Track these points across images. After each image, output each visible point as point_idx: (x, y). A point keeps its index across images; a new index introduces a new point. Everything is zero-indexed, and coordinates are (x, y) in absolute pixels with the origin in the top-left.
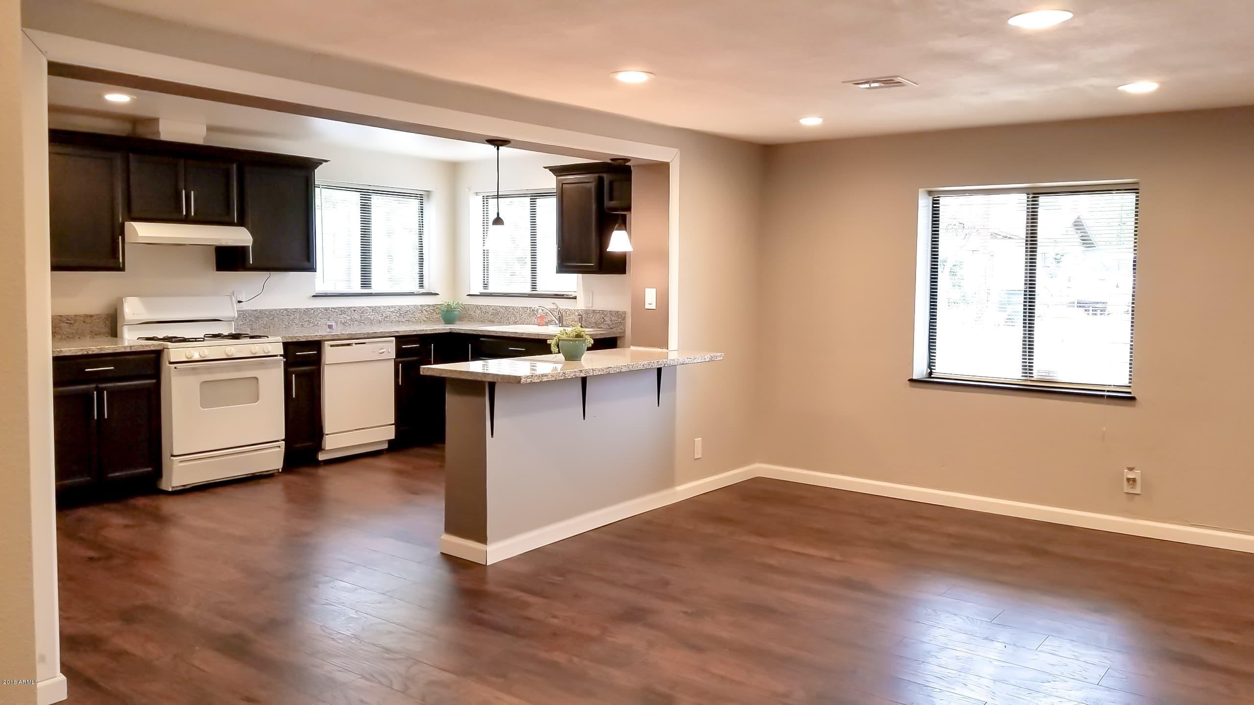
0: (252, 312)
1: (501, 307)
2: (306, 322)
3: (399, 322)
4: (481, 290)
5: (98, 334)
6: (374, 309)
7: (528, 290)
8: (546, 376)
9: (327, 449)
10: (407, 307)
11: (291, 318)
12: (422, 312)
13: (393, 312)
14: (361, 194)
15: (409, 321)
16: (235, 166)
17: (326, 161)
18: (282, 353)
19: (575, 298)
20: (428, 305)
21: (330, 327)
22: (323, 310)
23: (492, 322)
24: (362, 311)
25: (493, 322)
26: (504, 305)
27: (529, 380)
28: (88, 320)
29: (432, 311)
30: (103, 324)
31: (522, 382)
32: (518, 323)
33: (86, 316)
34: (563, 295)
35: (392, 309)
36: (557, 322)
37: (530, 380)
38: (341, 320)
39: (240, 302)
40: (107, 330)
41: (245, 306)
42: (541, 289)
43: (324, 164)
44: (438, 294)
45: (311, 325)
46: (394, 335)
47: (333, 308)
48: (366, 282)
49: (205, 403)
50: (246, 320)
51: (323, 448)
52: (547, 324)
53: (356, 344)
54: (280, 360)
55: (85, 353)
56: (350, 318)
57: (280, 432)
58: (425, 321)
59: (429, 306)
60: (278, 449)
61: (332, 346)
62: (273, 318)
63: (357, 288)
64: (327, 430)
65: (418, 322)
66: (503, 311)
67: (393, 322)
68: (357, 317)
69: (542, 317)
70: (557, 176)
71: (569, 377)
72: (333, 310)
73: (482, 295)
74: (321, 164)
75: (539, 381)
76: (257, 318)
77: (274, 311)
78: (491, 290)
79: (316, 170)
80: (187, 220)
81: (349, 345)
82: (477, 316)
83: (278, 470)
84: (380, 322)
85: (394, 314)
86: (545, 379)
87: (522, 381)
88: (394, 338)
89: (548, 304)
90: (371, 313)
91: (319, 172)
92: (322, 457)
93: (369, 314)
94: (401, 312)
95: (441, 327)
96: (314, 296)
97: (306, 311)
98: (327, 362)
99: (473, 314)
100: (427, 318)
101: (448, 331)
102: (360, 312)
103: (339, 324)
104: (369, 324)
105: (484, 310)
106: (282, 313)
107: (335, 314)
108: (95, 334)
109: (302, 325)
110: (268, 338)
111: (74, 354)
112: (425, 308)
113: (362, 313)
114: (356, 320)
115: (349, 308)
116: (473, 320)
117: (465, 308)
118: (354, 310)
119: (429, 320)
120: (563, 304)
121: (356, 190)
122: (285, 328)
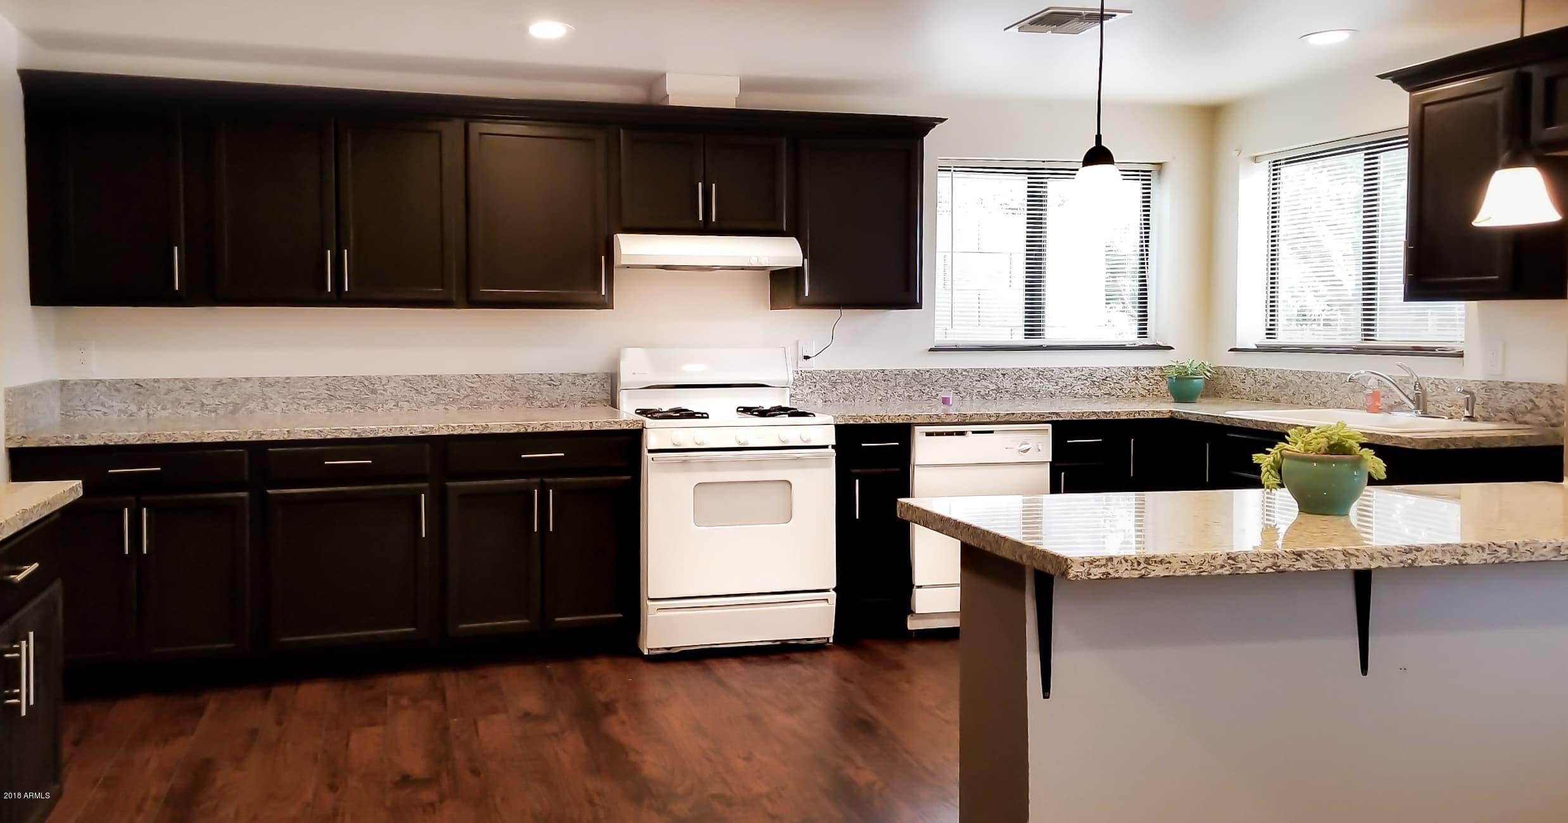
0: (826, 374)
1: (1294, 373)
2: (917, 392)
3: (1090, 396)
4: (1261, 339)
5: (593, 401)
6: (1041, 373)
7: (1355, 338)
8: (1161, 562)
9: (917, 612)
10: (1107, 370)
11: (891, 385)
12: (1137, 379)
13: (1077, 379)
14: (1029, 178)
15: (1109, 394)
16: (784, 140)
17: (942, 120)
18: (834, 443)
19: (1460, 355)
20: (1150, 368)
21: (945, 401)
22: (946, 373)
23: (1275, 401)
24: (1019, 375)
25: (1278, 401)
26: (1300, 369)
27: (1096, 573)
28: (579, 382)
29: (1158, 378)
30: (600, 388)
31: (1071, 576)
32: (1328, 405)
33: (577, 375)
34: (1433, 349)
35: (1076, 374)
36: (1413, 407)
37: (1103, 570)
38: (978, 390)
39: (806, 358)
40: (606, 396)
41: (813, 365)
42: (1384, 336)
43: (939, 126)
44: (1171, 348)
45: (925, 397)
46: (1050, 419)
47: (965, 370)
48: (1033, 326)
49: (700, 518)
50: (815, 386)
51: (912, 609)
52: (1391, 409)
53: (974, 432)
54: (830, 454)
55: (523, 430)
56: (995, 387)
57: (828, 577)
58: (1143, 396)
59: (1152, 369)
60: (825, 604)
61: (928, 434)
62: (860, 385)
63: (1018, 337)
64: (917, 581)
65: (1131, 396)
66: (1298, 381)
67: (1077, 396)
68: (1007, 384)
69: (1375, 396)
70: (1411, 91)
71: (1253, 571)
72: (964, 373)
73: (1261, 349)
74: (934, 126)
75: (1136, 574)
76: (834, 384)
77: (861, 374)
78: (1282, 338)
79: (925, 138)
80: (706, 229)
81: (962, 433)
82: (1248, 389)
83: (828, 638)
84: (1052, 395)
85: (1080, 383)
86: (1159, 571)
87: (1072, 573)
88: (1050, 425)
89: (1390, 367)
90: (1036, 380)
91: (930, 141)
92: (912, 624)
93: (1030, 380)
94: (1095, 379)
95: (1165, 407)
96: (931, 350)
97: (917, 375)
98: (917, 463)
99: (1240, 386)
100: (1148, 390)
101: (1167, 416)
102: (1015, 377)
103: (974, 397)
104: (1031, 398)
105: (1259, 378)
106: (876, 376)
107: (968, 380)
108: (589, 402)
109: (909, 396)
110: (814, 416)
111: (505, 432)
112: (1144, 373)
113: (1019, 378)
114: (1007, 392)
115: (994, 371)
116: (1239, 397)
117: (1219, 372)
118: (1004, 375)
119: (1149, 394)
120: (1427, 369)
121: (1016, 170)
122: (881, 400)
